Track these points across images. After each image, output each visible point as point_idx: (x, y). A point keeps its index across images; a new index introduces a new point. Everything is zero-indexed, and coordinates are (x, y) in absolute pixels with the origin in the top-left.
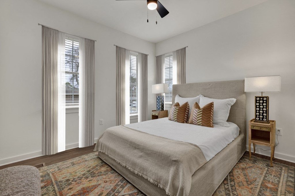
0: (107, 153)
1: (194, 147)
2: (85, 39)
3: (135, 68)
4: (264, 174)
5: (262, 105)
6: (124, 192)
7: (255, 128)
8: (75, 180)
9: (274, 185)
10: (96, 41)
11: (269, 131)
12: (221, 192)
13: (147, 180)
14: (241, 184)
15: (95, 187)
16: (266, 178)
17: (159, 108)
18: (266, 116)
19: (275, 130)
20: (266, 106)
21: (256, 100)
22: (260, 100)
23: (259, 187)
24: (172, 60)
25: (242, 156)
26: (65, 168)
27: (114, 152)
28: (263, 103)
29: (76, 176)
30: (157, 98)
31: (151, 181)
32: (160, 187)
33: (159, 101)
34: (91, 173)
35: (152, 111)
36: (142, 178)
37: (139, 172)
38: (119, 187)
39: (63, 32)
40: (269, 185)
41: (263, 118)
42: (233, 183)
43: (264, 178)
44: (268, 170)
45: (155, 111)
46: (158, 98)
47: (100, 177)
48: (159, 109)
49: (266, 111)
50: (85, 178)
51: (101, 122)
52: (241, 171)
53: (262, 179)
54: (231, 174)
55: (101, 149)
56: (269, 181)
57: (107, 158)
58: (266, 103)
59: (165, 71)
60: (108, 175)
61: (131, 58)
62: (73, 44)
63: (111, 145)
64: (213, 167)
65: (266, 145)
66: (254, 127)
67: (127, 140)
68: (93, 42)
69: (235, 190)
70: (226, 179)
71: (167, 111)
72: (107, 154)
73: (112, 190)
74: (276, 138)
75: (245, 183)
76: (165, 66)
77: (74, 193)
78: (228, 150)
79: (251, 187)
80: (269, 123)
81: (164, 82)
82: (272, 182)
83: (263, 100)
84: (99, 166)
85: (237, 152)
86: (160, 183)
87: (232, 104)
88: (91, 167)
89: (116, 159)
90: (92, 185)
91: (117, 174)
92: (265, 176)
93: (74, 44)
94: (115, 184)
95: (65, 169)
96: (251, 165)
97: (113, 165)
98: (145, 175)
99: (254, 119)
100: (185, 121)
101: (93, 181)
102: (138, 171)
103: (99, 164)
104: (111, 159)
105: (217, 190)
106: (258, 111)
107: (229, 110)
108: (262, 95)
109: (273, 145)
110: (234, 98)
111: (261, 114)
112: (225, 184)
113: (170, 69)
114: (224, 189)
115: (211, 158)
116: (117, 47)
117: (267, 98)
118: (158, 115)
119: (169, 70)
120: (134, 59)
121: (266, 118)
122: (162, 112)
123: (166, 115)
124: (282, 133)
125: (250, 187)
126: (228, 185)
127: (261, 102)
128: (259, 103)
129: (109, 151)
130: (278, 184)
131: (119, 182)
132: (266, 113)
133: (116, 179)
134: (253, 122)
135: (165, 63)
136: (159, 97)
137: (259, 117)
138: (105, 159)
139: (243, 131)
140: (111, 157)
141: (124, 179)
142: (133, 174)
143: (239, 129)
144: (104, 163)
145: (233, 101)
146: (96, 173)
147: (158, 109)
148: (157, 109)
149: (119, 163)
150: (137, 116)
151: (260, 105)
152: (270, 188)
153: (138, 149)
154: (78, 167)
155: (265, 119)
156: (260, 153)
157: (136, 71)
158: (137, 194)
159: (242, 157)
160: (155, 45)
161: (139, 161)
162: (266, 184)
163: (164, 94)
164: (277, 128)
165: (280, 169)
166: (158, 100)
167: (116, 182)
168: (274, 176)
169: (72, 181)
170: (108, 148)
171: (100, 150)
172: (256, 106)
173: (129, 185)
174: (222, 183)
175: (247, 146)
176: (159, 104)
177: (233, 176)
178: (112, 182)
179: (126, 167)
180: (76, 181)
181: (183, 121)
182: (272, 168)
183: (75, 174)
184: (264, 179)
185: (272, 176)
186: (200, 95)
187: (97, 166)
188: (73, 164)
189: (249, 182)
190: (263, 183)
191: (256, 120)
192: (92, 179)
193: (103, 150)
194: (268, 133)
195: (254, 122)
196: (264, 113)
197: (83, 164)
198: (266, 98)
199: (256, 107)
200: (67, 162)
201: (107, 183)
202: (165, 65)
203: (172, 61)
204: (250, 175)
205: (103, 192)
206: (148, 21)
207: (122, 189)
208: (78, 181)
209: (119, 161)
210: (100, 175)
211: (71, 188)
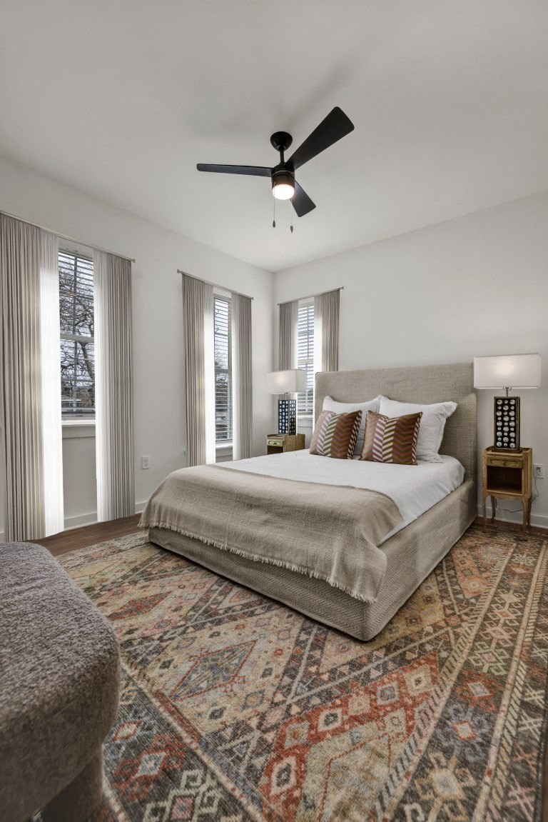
0: (177, 527)
1: (377, 496)
2: (108, 253)
3: (224, 330)
4: (510, 554)
5: (508, 415)
6: (230, 602)
7: (495, 463)
8: (108, 588)
9: (527, 569)
10: (134, 261)
11: (521, 467)
12: (430, 588)
13: (283, 569)
14: (467, 573)
15: (161, 597)
16: (513, 560)
17: (283, 428)
18: (515, 438)
19: (531, 468)
20: (515, 416)
21: (497, 406)
22: (503, 405)
23: (500, 574)
24: (313, 314)
25: (468, 527)
26: (72, 567)
27: (197, 522)
28: (509, 411)
29: (106, 580)
30: (279, 405)
31: (294, 567)
32: (313, 577)
33: (286, 412)
34: (142, 572)
35: (268, 436)
36: (269, 567)
37: (264, 556)
38: (216, 595)
39: (52, 234)
40: (519, 570)
41: (509, 442)
42: (452, 572)
43: (509, 560)
44: (517, 547)
45: (275, 435)
46: (282, 405)
47: (166, 579)
48: (285, 430)
49: (515, 427)
50: (129, 582)
51: (144, 463)
52: (468, 552)
53: (506, 562)
54: (449, 558)
55: (159, 522)
56: (519, 564)
57: (175, 540)
58: (515, 410)
59: (299, 340)
60: (184, 574)
61: (215, 305)
62: (76, 264)
63: (188, 507)
64: (415, 537)
65: (514, 498)
66: (493, 462)
67: (228, 492)
68: (129, 262)
69: (457, 584)
70: (439, 567)
71: (303, 436)
72: (175, 529)
73: (201, 600)
74: (533, 486)
75: (475, 571)
76: (298, 328)
77: (115, 611)
78: (442, 508)
79: (486, 576)
80: (520, 452)
81: (296, 366)
82: (524, 565)
83: (510, 405)
84: (157, 560)
85: (459, 514)
86: (313, 569)
87: (449, 414)
88: (139, 563)
89: (201, 538)
90: (152, 594)
91: (204, 571)
92: (512, 557)
93: (78, 264)
94: (206, 589)
95: (73, 569)
96: (487, 541)
97: (192, 553)
98: (277, 559)
99: (492, 447)
100: (348, 455)
101: (150, 588)
102: (261, 555)
103: (156, 556)
104: (188, 538)
105: (421, 584)
106: (499, 429)
107: (443, 426)
108: (507, 393)
109: (528, 496)
110: (453, 401)
111: (506, 434)
112: (437, 575)
113: (308, 334)
114: (435, 583)
115: (411, 522)
116: (184, 275)
117: (517, 399)
118: (281, 446)
119: (307, 337)
120: (222, 307)
121: (515, 442)
122: (291, 439)
123: (301, 444)
124: (544, 473)
125: (484, 575)
126: (443, 577)
127: (506, 408)
128: (503, 411)
129: (181, 522)
130: (534, 567)
131: (213, 585)
132: (515, 431)
133: (205, 580)
134: (490, 452)
135: (299, 320)
136: (285, 401)
137: (502, 441)
138: (168, 544)
139: (470, 473)
140: (187, 533)
141: (224, 580)
142: (249, 563)
143: (463, 469)
144: (166, 553)
145: (450, 407)
146: (154, 572)
147: (282, 430)
148: (280, 431)
149: (212, 545)
150: (231, 449)
151: (503, 416)
152: (521, 575)
153: (258, 507)
154: (105, 565)
155: (513, 445)
156: (504, 520)
157: (227, 337)
158: (258, 603)
159: (470, 527)
160: (273, 276)
161: (263, 532)
162: (514, 569)
163: (296, 396)
164: (536, 464)
165: (539, 544)
166: (282, 408)
167: (206, 586)
168: (528, 555)
169: (101, 590)
170: (178, 516)
171: (154, 524)
172: (496, 417)
173: (236, 590)
174: (431, 574)
175: (480, 506)
176: (285, 419)
177: (452, 561)
178: (198, 586)
179: (229, 550)
180: (109, 590)
181: (344, 453)
182: (525, 543)
183: (103, 577)
184: (510, 562)
185: (525, 556)
186: (379, 396)
187: (151, 559)
188: (91, 559)
189: (483, 568)
190: (507, 568)
191: (497, 446)
192: (147, 583)
193: (164, 521)
194: (518, 472)
195: (493, 451)
196: (512, 432)
197: (115, 558)
198: (515, 399)
199: (497, 421)
200: (73, 555)
201: (185, 590)
202: (299, 325)
203: (313, 318)
204: (485, 556)
205: (182, 605)
206: (274, 225)
207: (222, 597)
208: (115, 590)
209: (209, 541)
210: (165, 576)
211: (103, 604)
